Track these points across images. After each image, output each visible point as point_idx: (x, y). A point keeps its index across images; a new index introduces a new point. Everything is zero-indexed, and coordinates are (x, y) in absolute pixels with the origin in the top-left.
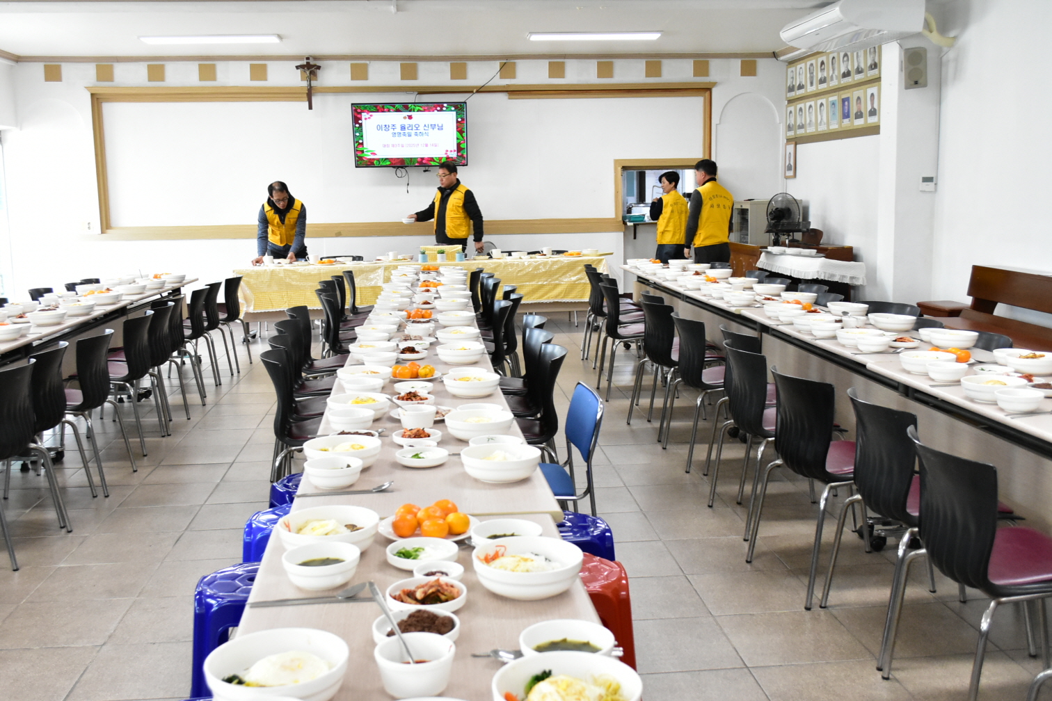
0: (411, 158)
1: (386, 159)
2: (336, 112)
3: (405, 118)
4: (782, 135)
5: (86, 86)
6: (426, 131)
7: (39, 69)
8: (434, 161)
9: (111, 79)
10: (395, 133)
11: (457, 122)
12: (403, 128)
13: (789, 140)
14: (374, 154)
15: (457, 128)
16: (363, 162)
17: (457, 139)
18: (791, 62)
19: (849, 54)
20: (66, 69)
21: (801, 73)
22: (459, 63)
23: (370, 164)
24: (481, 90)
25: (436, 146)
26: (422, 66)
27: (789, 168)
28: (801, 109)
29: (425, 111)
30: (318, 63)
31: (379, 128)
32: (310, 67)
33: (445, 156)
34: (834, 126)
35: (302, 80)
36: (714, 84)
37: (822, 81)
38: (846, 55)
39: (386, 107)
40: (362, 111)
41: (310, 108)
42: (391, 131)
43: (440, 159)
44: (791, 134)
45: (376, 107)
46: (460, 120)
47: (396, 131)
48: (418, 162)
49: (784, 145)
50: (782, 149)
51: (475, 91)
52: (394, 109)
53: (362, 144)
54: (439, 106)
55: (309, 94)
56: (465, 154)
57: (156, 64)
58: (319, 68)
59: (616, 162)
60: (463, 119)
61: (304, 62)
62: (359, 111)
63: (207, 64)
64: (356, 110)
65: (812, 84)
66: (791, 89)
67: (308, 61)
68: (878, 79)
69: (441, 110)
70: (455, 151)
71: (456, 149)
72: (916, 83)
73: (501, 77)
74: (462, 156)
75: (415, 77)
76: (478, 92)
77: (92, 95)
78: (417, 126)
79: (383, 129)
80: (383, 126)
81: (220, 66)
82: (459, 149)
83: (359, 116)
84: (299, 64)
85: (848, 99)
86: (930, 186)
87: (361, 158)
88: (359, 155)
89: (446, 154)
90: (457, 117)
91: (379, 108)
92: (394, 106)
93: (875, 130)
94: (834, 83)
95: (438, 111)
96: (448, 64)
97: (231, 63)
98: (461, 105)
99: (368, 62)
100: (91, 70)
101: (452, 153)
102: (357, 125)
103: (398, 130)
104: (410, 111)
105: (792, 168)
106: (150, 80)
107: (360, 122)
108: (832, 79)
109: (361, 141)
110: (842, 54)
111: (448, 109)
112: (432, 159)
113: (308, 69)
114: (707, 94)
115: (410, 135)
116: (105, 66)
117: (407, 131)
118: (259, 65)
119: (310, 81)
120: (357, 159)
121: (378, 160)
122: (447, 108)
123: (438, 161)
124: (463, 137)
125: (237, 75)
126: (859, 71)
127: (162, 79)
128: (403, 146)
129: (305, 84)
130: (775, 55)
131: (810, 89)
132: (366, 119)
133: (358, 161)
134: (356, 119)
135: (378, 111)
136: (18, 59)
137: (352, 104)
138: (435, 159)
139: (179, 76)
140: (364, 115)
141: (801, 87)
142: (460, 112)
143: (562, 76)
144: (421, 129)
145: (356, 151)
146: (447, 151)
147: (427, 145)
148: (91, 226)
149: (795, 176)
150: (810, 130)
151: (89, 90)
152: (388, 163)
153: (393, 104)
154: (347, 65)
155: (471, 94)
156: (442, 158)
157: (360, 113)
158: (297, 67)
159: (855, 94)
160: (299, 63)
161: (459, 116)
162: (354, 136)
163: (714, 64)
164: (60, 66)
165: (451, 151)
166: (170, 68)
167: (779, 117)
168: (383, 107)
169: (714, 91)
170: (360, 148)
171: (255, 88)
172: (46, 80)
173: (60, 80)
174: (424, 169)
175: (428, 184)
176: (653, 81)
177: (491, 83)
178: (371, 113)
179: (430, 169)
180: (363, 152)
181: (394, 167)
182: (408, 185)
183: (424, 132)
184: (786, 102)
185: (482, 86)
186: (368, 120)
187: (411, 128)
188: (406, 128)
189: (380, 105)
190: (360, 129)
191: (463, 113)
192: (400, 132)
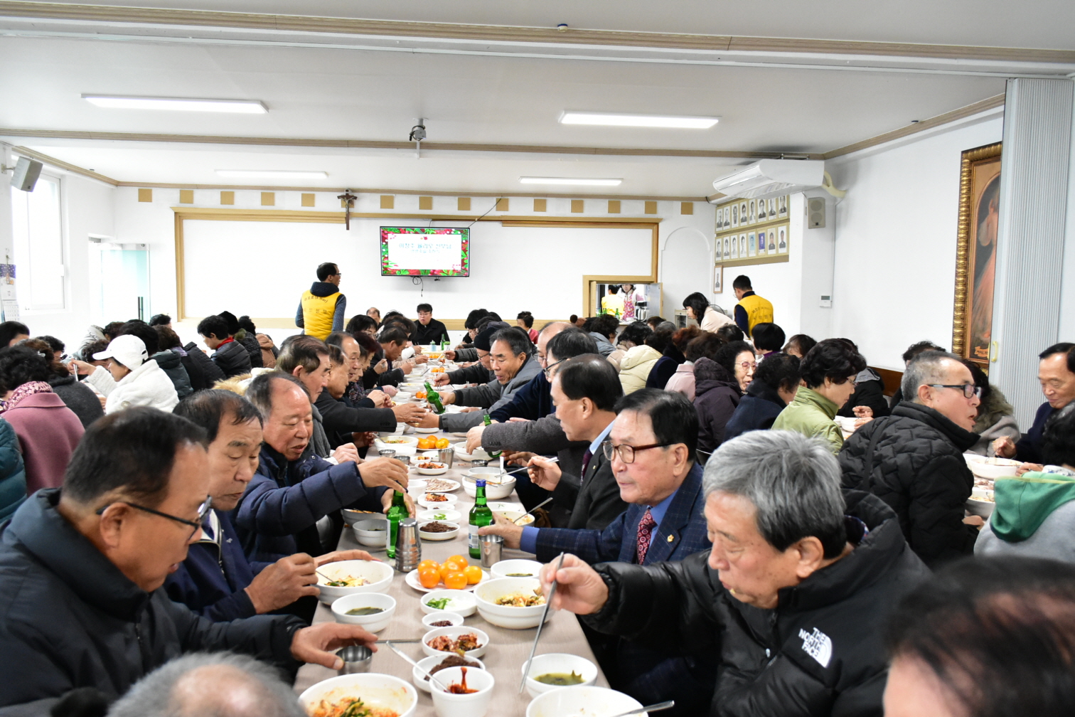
0: (425, 270)
1: (405, 270)
2: (368, 232)
3: (422, 239)
4: (712, 260)
5: (172, 206)
6: (438, 249)
7: (134, 192)
8: (443, 273)
9: (191, 201)
10: (413, 251)
11: (462, 243)
12: (420, 246)
13: (717, 264)
14: (397, 266)
15: (462, 248)
16: (386, 272)
17: (462, 256)
18: (719, 205)
19: (764, 200)
20: (156, 193)
21: (726, 214)
22: (464, 198)
23: (393, 273)
24: (481, 219)
25: (445, 261)
26: (436, 199)
27: (717, 285)
28: (727, 241)
29: (437, 233)
30: (355, 195)
31: (402, 246)
32: (349, 197)
33: (452, 269)
34: (753, 255)
35: (342, 207)
36: (661, 220)
37: (744, 220)
38: (762, 201)
39: (407, 230)
40: (388, 233)
41: (348, 228)
42: (410, 248)
43: (448, 271)
44: (719, 259)
45: (399, 229)
46: (464, 241)
47: (414, 249)
48: (431, 273)
49: (714, 268)
50: (713, 271)
51: (476, 219)
52: (414, 232)
53: (387, 258)
54: (449, 230)
55: (347, 218)
56: (467, 268)
57: (228, 193)
58: (356, 198)
59: (584, 277)
60: (467, 241)
61: (344, 194)
62: (386, 232)
63: (268, 193)
64: (383, 232)
65: (735, 222)
66: (719, 225)
67: (347, 193)
68: (788, 220)
69: (450, 233)
70: (459, 265)
72: (817, 224)
73: (497, 210)
74: (465, 269)
75: (430, 207)
76: (479, 220)
77: (176, 213)
78: (431, 246)
79: (405, 247)
80: (405, 244)
81: (278, 194)
82: (463, 264)
83: (386, 236)
85: (763, 234)
86: (827, 303)
87: (386, 269)
88: (385, 266)
89: (453, 267)
90: (462, 239)
91: (402, 230)
92: (413, 230)
93: (785, 259)
94: (753, 222)
95: (448, 234)
96: (457, 198)
97: (287, 193)
98: (465, 230)
99: (394, 195)
100: (176, 194)
101: (457, 267)
102: (384, 243)
103: (416, 248)
104: (426, 233)
105: (720, 286)
106: (222, 203)
107: (386, 241)
108: (751, 219)
109: (386, 256)
110: (759, 201)
111: (456, 233)
112: (442, 271)
113: (347, 199)
114: (655, 227)
115: (425, 253)
116: (187, 192)
117: (422, 249)
118: (308, 194)
119: (348, 208)
120: (383, 269)
121: (399, 270)
122: (454, 232)
123: (446, 273)
124: (466, 255)
125: (292, 202)
126: (772, 214)
127: (232, 203)
128: (419, 261)
129: (344, 210)
130: (707, 199)
131: (734, 226)
132: (391, 239)
133: (383, 271)
134: (383, 239)
135: (401, 233)
136: (118, 184)
137: (381, 227)
138: (444, 271)
139: (244, 201)
140: (390, 236)
141: (727, 224)
142: (464, 235)
143: (544, 210)
144: (434, 248)
145: (382, 263)
146: (454, 265)
147: (438, 261)
149: (722, 291)
150: (734, 257)
151: (173, 210)
152: (407, 273)
153: (413, 228)
154: (377, 197)
155: (473, 222)
158: (339, 197)
159: (769, 230)
160: (340, 194)
161: (464, 238)
162: (381, 252)
163: (660, 204)
164: (151, 190)
165: (457, 265)
166: (239, 195)
167: (710, 245)
168: (405, 230)
169: (660, 224)
170: (386, 261)
171: (305, 212)
172: (140, 200)
173: (151, 201)
174: (435, 278)
175: (438, 290)
176: (614, 216)
177: (489, 214)
178: (395, 235)
179: (440, 278)
180: (387, 264)
181: (411, 276)
182: (422, 290)
183: (436, 250)
184: (715, 235)
185: (482, 216)
186: (393, 239)
187: (426, 247)
188: (422, 247)
189: (403, 228)
190: (386, 246)
191: (467, 236)
192: (418, 250)
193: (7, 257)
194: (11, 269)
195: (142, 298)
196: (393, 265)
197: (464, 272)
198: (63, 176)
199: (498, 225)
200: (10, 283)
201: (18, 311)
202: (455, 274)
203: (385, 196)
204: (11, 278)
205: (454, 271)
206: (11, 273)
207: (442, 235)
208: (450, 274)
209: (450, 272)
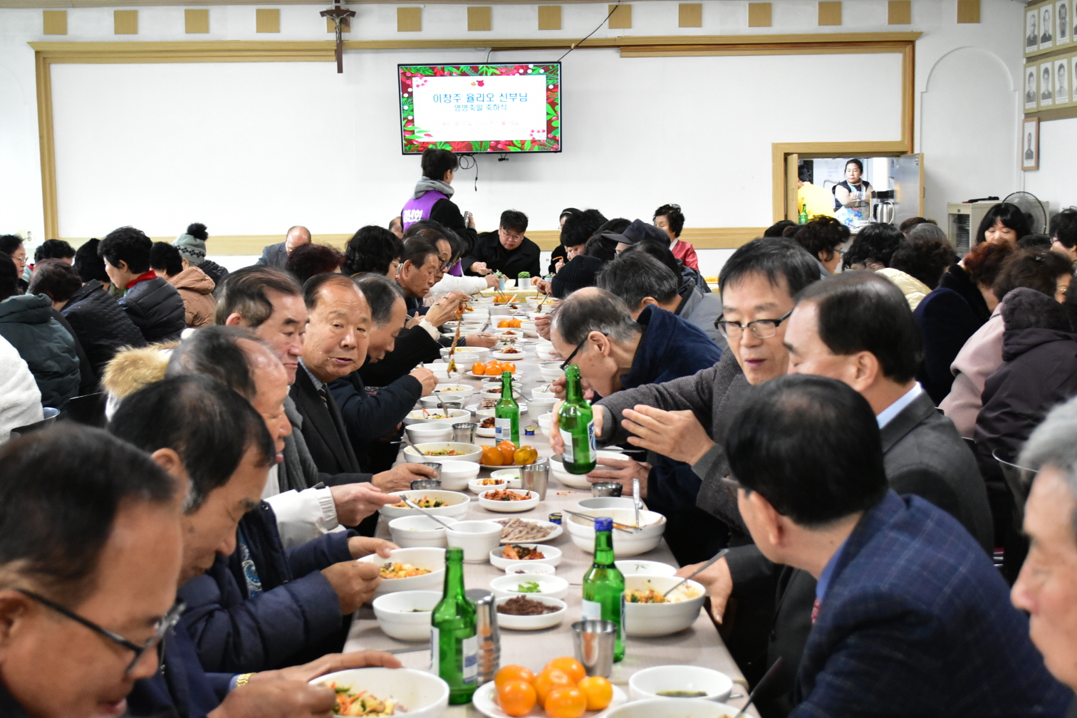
0: (482, 142)
2: (376, 75)
3: (473, 84)
4: (1018, 107)
5: (30, 40)
6: (504, 104)
8: (514, 146)
9: (63, 30)
10: (459, 106)
11: (548, 89)
12: (470, 98)
13: (1028, 116)
14: (429, 135)
15: (547, 99)
16: (411, 148)
17: (548, 114)
18: (1033, 3)
20: (4, 18)
21: (1046, 19)
22: (550, 6)
24: (582, 45)
25: (517, 124)
26: (498, 11)
27: (1029, 155)
28: (1046, 71)
29: (502, 74)
30: (352, 8)
31: (437, 98)
32: (341, 13)
33: (531, 138)
35: (328, 32)
36: (919, 35)
39: (447, 69)
40: (413, 75)
41: (340, 70)
42: (453, 102)
43: (523, 142)
44: (1032, 106)
45: (433, 69)
46: (551, 87)
47: (460, 103)
48: (491, 147)
49: (1021, 122)
50: (1017, 130)
51: (573, 46)
52: (459, 72)
53: (412, 121)
54: (523, 67)
55: (339, 51)
56: (558, 136)
57: (126, 10)
58: (353, 14)
59: (775, 146)
60: (556, 87)
61: (332, 6)
62: (408, 74)
63: (198, 10)
64: (404, 74)
65: (1063, 33)
66: (1032, 41)
67: (338, 5)
69: (525, 73)
70: (544, 131)
71: (545, 128)
73: (611, 27)
74: (554, 138)
76: (577, 47)
77: (37, 53)
78: (490, 96)
79: (443, 100)
80: (443, 97)
81: (215, 13)
82: (550, 128)
83: (408, 82)
84: (325, 10)
87: (410, 142)
88: (408, 137)
89: (532, 135)
90: (547, 82)
91: (437, 70)
92: (458, 68)
95: (521, 74)
96: (536, 7)
97: (230, 8)
98: (553, 66)
99: (422, 6)
100: (36, 18)
101: (540, 134)
102: (406, 95)
103: (463, 101)
104: (481, 74)
105: (1033, 156)
106: (117, 31)
107: (410, 90)
109: (410, 118)
111: (535, 72)
112: (511, 143)
113: (338, 16)
114: (908, 48)
115: (480, 109)
116: (56, 13)
117: (475, 103)
118: (269, 10)
119: (340, 33)
120: (404, 142)
122: (533, 70)
123: (520, 145)
124: (555, 112)
125: (239, 26)
127: (134, 31)
128: (470, 125)
129: (332, 37)
131: (1061, 42)
132: (418, 86)
133: (406, 145)
134: (405, 86)
135: (435, 75)
137: (399, 65)
138: (515, 143)
139: (157, 27)
140: (416, 81)
141: (1046, 38)
142: (551, 76)
143: (698, 24)
144: (496, 100)
145: (403, 131)
146: (533, 131)
147: (503, 124)
149: (1037, 167)
150: (1061, 101)
151: (33, 47)
153: (457, 65)
154: (392, 10)
155: (567, 51)
156: (525, 141)
157: (410, 78)
158: (323, 14)
160: (325, 8)
161: (550, 82)
162: (401, 110)
163: (918, 5)
165: (539, 132)
166: (146, 16)
167: (1013, 80)
168: (443, 69)
169: (919, 44)
170: (410, 128)
171: (263, 43)
174: (499, 156)
175: (505, 178)
176: (829, 30)
177: (596, 35)
178: (425, 78)
179: (508, 156)
180: (413, 132)
182: (476, 179)
183: (501, 104)
184: (1025, 60)
185: (584, 40)
186: (421, 87)
187: (481, 99)
188: (475, 99)
189: (439, 67)
190: (410, 100)
191: (556, 77)
192: (467, 103)
197: (553, 143)
199: (612, 55)
202: (536, 149)
203: (405, 9)
205: (534, 141)
207: (511, 77)
208: (527, 147)
209: (526, 145)
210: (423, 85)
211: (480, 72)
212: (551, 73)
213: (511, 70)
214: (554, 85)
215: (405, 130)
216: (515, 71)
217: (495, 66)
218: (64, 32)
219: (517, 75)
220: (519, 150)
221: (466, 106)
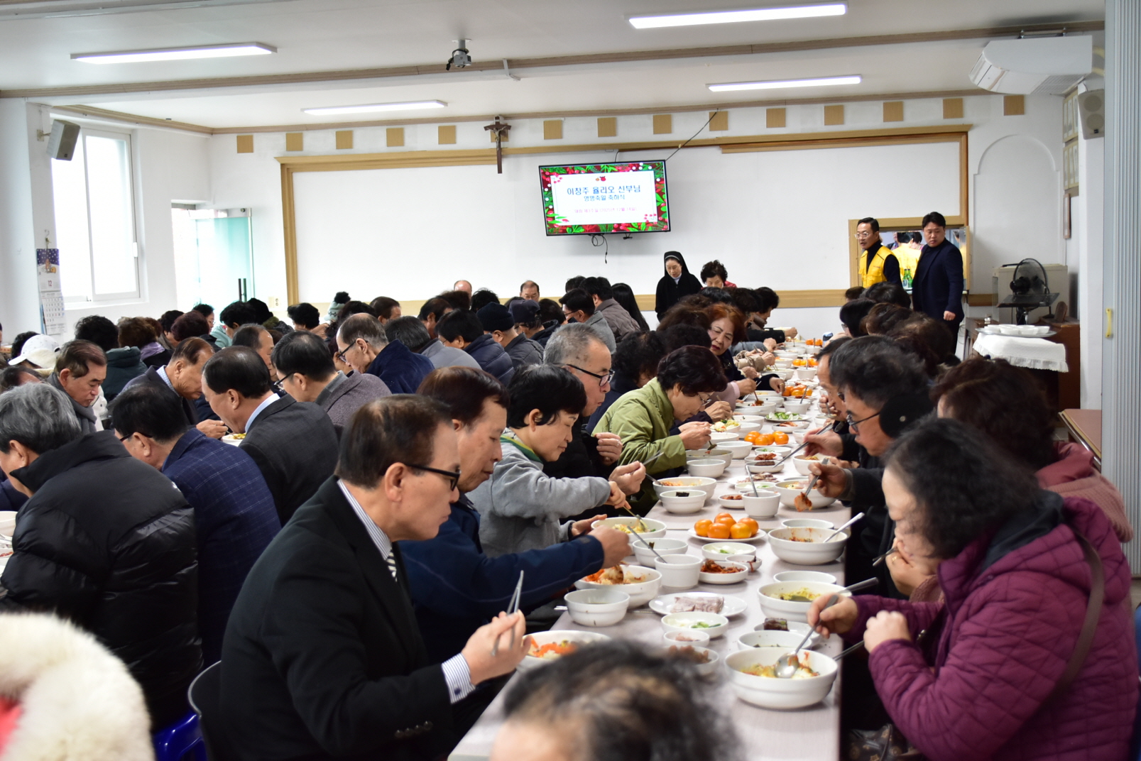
0: (607, 225)
1: (579, 226)
2: (525, 173)
3: (597, 180)
4: (1061, 185)
5: (277, 156)
6: (622, 194)
7: (232, 140)
8: (633, 227)
10: (587, 197)
11: (656, 182)
12: (596, 191)
13: (1066, 192)
14: (566, 220)
15: (656, 190)
16: (554, 230)
17: (657, 201)
20: (258, 140)
22: (662, 115)
23: (563, 231)
24: (687, 145)
25: (633, 210)
26: (622, 121)
27: (1066, 225)
29: (619, 171)
30: (510, 122)
31: (571, 191)
32: (500, 127)
33: (645, 221)
35: (492, 142)
36: (970, 127)
39: (576, 168)
40: (551, 174)
41: (500, 171)
42: (583, 194)
43: (639, 224)
44: (1067, 184)
45: (566, 169)
46: (658, 180)
47: (588, 195)
48: (614, 229)
49: (1062, 198)
50: (1061, 203)
51: (680, 146)
52: (586, 170)
53: (553, 210)
54: (635, 166)
55: (499, 156)
56: (667, 218)
57: (344, 133)
58: (509, 127)
60: (662, 180)
61: (493, 122)
62: (547, 173)
63: (395, 129)
64: (544, 173)
67: (498, 121)
69: (637, 170)
70: (655, 215)
71: (656, 213)
72: (1096, 131)
73: (711, 129)
74: (663, 220)
75: (613, 133)
76: (684, 147)
77: (282, 165)
78: (611, 188)
79: (575, 193)
81: (408, 130)
82: (660, 213)
83: (547, 179)
84: (489, 125)
87: (552, 226)
88: (550, 222)
89: (646, 218)
90: (655, 176)
91: (569, 169)
92: (585, 168)
95: (634, 171)
96: (651, 116)
97: (420, 126)
98: (659, 164)
99: (562, 119)
100: (281, 139)
101: (652, 217)
102: (546, 190)
103: (591, 193)
104: (603, 172)
105: (1068, 227)
106: (339, 147)
107: (549, 185)
109: (551, 207)
111: (645, 169)
112: (630, 225)
113: (497, 129)
114: (963, 138)
115: (604, 199)
116: (294, 135)
117: (600, 194)
118: (447, 127)
119: (500, 142)
120: (548, 226)
121: (571, 227)
122: (643, 167)
123: (637, 227)
124: (663, 199)
125: (424, 139)
127: (350, 146)
128: (597, 211)
129: (494, 145)
132: (555, 182)
133: (549, 229)
134: (545, 183)
135: (568, 173)
136: (212, 132)
137: (540, 167)
138: (634, 225)
139: (368, 143)
140: (553, 178)
141: (1071, 127)
142: (658, 171)
143: (783, 124)
144: (616, 192)
145: (546, 218)
146: (646, 215)
147: (623, 210)
148: (278, 302)
149: (1070, 235)
151: (279, 161)
152: (582, 230)
153: (584, 165)
154: (539, 123)
155: (674, 150)
156: (641, 223)
157: (549, 176)
158: (486, 128)
160: (488, 123)
161: (657, 176)
162: (544, 201)
163: (969, 102)
164: (252, 137)
165: (651, 215)
166: (358, 134)
167: (1060, 161)
168: (573, 169)
169: (970, 134)
170: (551, 215)
171: (442, 152)
172: (239, 151)
173: (252, 151)
174: (624, 235)
175: (631, 253)
176: (893, 125)
177: (698, 137)
178: (560, 176)
179: (631, 235)
180: (553, 218)
181: (590, 234)
182: (606, 254)
183: (619, 194)
184: (1064, 144)
185: (689, 141)
186: (557, 183)
187: (604, 191)
188: (600, 191)
189: (570, 167)
190: (549, 193)
191: (661, 172)
192: (593, 195)
193: (47, 240)
194: (52, 254)
195: (245, 280)
196: (561, 220)
197: (663, 225)
198: (133, 130)
199: (715, 152)
200: (52, 271)
201: (62, 304)
202: (650, 229)
203: (549, 122)
204: (53, 265)
205: (648, 223)
206: (52, 259)
207: (626, 173)
208: (643, 228)
209: (642, 226)
210: (559, 181)
211: (602, 170)
212: (657, 169)
213: (626, 168)
214: (660, 178)
215: (547, 217)
216: (629, 168)
217: (613, 165)
218: (301, 148)
219: (631, 171)
220: (637, 230)
221: (593, 197)
